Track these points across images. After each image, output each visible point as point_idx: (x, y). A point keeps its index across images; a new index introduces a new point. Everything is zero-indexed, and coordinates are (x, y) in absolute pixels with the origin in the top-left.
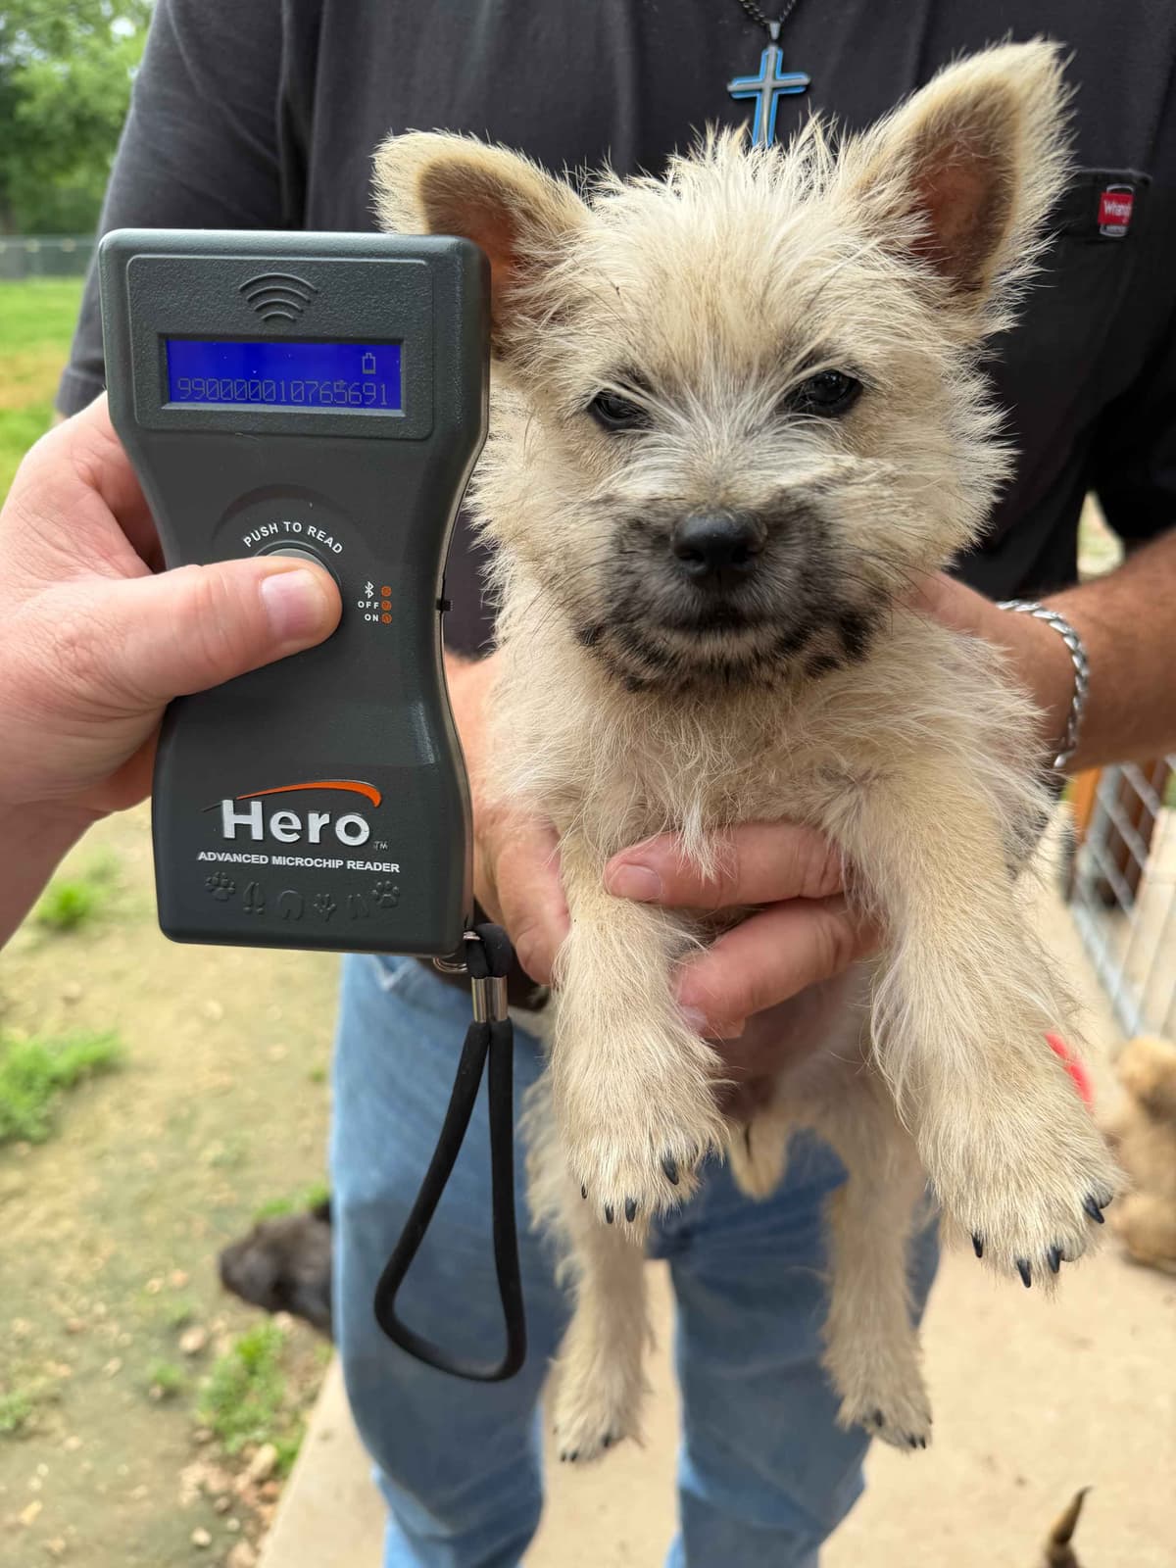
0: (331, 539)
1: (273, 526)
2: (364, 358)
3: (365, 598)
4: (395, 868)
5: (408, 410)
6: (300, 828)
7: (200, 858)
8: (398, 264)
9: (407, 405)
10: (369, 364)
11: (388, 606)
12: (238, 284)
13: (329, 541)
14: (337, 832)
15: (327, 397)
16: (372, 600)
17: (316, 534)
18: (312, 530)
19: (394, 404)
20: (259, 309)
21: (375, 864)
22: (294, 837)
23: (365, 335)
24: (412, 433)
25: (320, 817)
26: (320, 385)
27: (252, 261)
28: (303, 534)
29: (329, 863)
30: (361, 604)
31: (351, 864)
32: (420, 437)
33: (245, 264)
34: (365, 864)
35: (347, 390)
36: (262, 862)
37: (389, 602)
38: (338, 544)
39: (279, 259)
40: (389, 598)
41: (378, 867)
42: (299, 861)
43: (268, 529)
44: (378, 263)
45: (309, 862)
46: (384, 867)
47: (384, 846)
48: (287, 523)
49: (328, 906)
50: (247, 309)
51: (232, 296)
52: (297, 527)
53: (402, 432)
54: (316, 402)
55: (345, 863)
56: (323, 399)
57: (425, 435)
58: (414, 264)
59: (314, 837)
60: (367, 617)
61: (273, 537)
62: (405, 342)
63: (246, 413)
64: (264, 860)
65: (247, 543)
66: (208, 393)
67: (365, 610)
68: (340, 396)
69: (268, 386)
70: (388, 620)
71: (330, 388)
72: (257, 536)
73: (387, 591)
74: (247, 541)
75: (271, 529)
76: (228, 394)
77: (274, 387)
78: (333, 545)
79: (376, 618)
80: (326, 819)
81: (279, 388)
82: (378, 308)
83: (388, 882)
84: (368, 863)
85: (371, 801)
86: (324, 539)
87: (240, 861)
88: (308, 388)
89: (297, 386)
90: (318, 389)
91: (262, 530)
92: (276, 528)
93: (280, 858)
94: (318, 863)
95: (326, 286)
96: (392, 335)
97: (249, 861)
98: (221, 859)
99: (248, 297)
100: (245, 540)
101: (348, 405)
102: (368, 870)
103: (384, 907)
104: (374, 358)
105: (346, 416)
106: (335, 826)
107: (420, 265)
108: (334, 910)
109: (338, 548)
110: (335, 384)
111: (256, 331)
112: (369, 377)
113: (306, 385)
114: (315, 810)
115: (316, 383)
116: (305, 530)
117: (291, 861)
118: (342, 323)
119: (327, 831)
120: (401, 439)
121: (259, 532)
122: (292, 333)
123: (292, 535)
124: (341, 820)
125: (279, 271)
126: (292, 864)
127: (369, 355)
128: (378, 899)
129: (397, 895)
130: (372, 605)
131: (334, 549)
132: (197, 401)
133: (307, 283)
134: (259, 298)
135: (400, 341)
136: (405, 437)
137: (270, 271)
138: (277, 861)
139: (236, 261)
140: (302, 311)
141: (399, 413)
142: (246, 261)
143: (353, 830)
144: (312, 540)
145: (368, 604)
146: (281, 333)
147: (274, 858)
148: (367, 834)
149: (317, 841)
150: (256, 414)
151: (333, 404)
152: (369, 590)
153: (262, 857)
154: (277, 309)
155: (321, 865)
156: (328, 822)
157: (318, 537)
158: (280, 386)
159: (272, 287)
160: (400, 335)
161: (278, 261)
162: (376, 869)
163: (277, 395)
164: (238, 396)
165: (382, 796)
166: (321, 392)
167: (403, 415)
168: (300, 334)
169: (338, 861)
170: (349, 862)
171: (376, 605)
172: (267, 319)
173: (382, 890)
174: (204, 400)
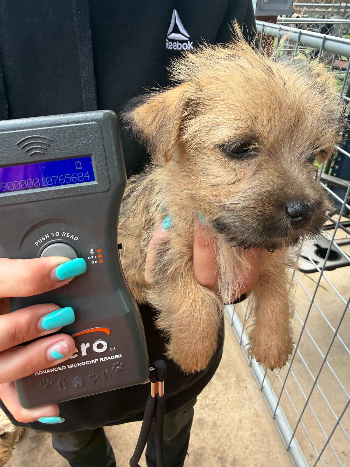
0: (73, 235)
1: (47, 236)
2: (76, 163)
3: (91, 255)
4: (120, 356)
5: (98, 180)
6: (77, 351)
7: (36, 375)
8: (85, 125)
9: (98, 179)
10: (78, 165)
11: (100, 256)
12: (15, 143)
13: (72, 237)
14: (94, 349)
15: (62, 181)
16: (94, 255)
17: (66, 235)
18: (64, 234)
19: (92, 179)
20: (27, 151)
21: (111, 357)
22: (76, 355)
23: (76, 155)
24: (102, 190)
25: (85, 345)
26: (59, 177)
27: (20, 132)
28: (60, 237)
29: (92, 361)
30: (89, 258)
31: (101, 360)
32: (105, 191)
33: (17, 134)
34: (107, 358)
35: (71, 177)
36: (63, 369)
37: (101, 255)
38: (76, 237)
39: (32, 129)
40: (101, 253)
41: (113, 357)
42: (79, 364)
43: (45, 237)
44: (77, 126)
45: (83, 363)
46: (116, 357)
47: (114, 349)
48: (53, 233)
49: (94, 378)
50: (21, 152)
51: (14, 148)
52: (57, 234)
53: (97, 190)
54: (58, 184)
55: (99, 360)
56: (61, 182)
57: (107, 189)
58: (92, 124)
59: (84, 353)
60: (93, 262)
61: (47, 240)
62: (93, 155)
63: (28, 194)
64: (64, 368)
65: (37, 244)
66: (9, 188)
67: (91, 260)
68: (69, 180)
69: (35, 181)
70: (101, 261)
71: (63, 177)
72: (40, 241)
73: (99, 251)
74: (36, 244)
75: (46, 237)
76: (18, 187)
77: (38, 180)
78: (74, 238)
79: (96, 262)
80: (88, 345)
81: (41, 181)
82: (79, 143)
83: (118, 363)
84: (109, 357)
85: (106, 333)
86: (70, 236)
87: (53, 371)
88: (53, 179)
89: (48, 179)
90: (58, 179)
91: (42, 238)
92: (48, 236)
93: (71, 365)
94: (87, 363)
95: (56, 138)
96: (87, 153)
97: (58, 370)
98: (45, 373)
99: (21, 147)
100: (35, 243)
101: (72, 183)
102: (109, 360)
103: (118, 372)
104: (80, 163)
105: (73, 188)
106: (93, 347)
107: (95, 124)
108: (97, 379)
109: (76, 239)
110: (65, 175)
111: (27, 160)
112: (79, 171)
113: (52, 178)
114: (82, 342)
115: (57, 176)
116: (61, 234)
117: (75, 365)
118: (65, 152)
119: (90, 350)
120: (98, 193)
121: (42, 239)
122: (44, 159)
123: (55, 237)
124: (95, 343)
125: (34, 135)
126: (76, 366)
127: (78, 162)
128: (115, 369)
129: (123, 366)
130: (94, 257)
131: (74, 239)
132: (4, 192)
133: (48, 138)
134: (27, 147)
135: (91, 155)
136: (99, 191)
137: (29, 135)
138: (69, 367)
139: (13, 133)
140: (47, 149)
141: (94, 183)
142: (17, 132)
143: (100, 346)
144: (65, 238)
145: (92, 257)
146: (39, 160)
147: (68, 366)
148: (107, 346)
149: (86, 354)
150: (33, 194)
151: (66, 184)
152: (92, 252)
153: (63, 367)
154: (35, 150)
155: (89, 363)
156: (89, 346)
157: (67, 236)
158: (42, 180)
159: (31, 142)
160: (91, 153)
161: (33, 131)
162: (112, 359)
163: (40, 184)
164: (23, 187)
165: (110, 330)
166: (60, 180)
167: (97, 183)
168: (47, 159)
169: (95, 360)
170: (100, 359)
171: (95, 257)
172: (31, 155)
173: (116, 365)
174: (7, 191)
